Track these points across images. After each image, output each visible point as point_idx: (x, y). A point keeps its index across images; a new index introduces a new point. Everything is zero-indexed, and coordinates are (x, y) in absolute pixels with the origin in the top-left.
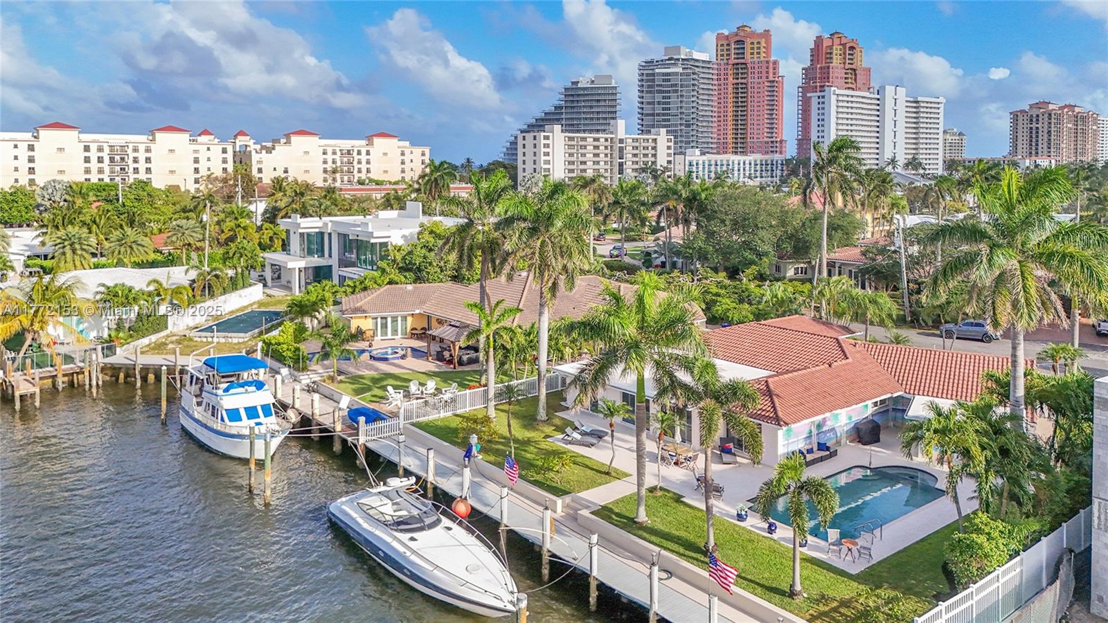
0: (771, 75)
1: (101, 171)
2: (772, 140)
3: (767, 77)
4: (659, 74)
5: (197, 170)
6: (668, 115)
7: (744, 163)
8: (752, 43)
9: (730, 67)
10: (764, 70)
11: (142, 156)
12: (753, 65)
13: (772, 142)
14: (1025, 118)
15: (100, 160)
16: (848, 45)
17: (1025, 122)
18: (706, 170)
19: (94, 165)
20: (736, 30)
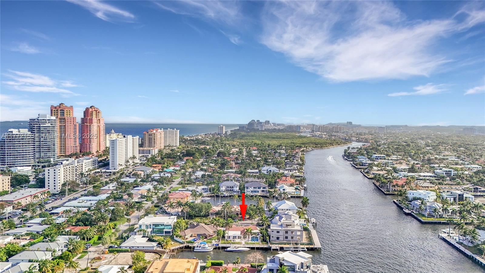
2: (76, 145)
6: (46, 141)
8: (67, 111)
9: (58, 119)
12: (68, 119)
13: (76, 146)
14: (148, 134)
16: (98, 111)
17: (148, 136)
20: (59, 105)
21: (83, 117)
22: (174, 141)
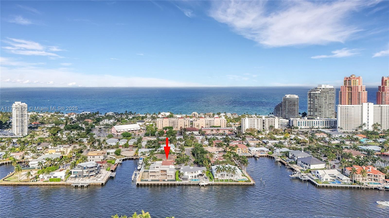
3: (358, 91)
4: (312, 93)
6: (315, 104)
8: (354, 81)
9: (347, 87)
10: (357, 89)
11: (177, 122)
12: (354, 87)
19: (170, 124)
20: (349, 76)
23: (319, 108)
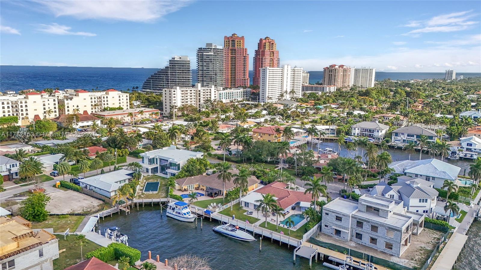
0: (244, 54)
1: (9, 112)
3: (243, 55)
4: (205, 55)
5: (44, 109)
6: (209, 70)
7: (238, 93)
8: (238, 41)
9: (230, 50)
10: (242, 52)
11: (24, 105)
12: (238, 50)
13: (245, 79)
14: (328, 70)
15: (8, 107)
16: (271, 43)
17: (328, 72)
18: (225, 96)
19: (6, 110)
20: (231, 36)
21: (257, 49)
22: (368, 81)
23: (214, 76)
